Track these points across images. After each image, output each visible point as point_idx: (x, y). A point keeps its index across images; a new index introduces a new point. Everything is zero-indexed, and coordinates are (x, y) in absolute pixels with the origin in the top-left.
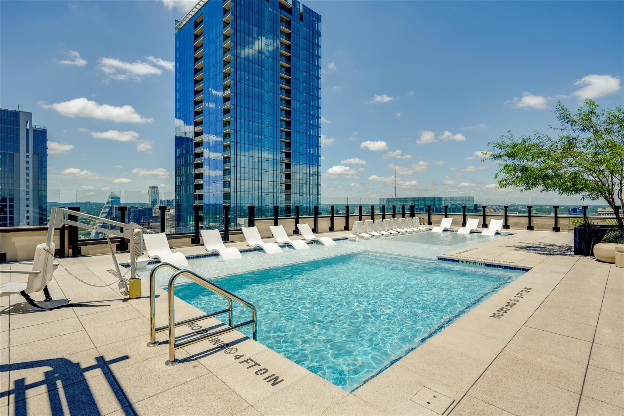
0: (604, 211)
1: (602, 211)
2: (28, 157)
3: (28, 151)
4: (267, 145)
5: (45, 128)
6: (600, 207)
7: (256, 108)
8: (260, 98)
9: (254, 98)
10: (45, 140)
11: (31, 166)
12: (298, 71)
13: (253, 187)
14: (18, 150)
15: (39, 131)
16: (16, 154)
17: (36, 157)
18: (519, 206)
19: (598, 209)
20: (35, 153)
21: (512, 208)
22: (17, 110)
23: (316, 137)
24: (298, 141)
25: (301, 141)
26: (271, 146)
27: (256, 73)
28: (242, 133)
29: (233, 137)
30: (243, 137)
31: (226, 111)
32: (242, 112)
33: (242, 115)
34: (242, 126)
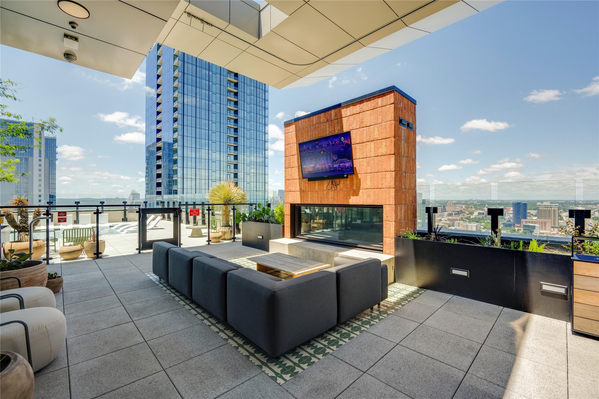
0: (542, 205)
1: (540, 205)
2: (40, 160)
3: (40, 156)
4: (214, 149)
5: (55, 137)
6: (539, 201)
7: (203, 117)
8: (207, 108)
9: (201, 108)
10: (55, 147)
11: (42, 168)
12: (245, 85)
13: (200, 185)
14: (32, 155)
15: (50, 139)
16: (30, 158)
17: (47, 160)
18: (474, 201)
19: (537, 203)
20: (46, 157)
21: (469, 202)
22: (32, 122)
23: (263, 142)
24: (245, 145)
25: (248, 145)
26: (218, 149)
27: (203, 87)
28: (189, 139)
29: (180, 142)
30: (189, 142)
31: (175, 120)
32: (189, 120)
33: (189, 122)
34: (189, 132)
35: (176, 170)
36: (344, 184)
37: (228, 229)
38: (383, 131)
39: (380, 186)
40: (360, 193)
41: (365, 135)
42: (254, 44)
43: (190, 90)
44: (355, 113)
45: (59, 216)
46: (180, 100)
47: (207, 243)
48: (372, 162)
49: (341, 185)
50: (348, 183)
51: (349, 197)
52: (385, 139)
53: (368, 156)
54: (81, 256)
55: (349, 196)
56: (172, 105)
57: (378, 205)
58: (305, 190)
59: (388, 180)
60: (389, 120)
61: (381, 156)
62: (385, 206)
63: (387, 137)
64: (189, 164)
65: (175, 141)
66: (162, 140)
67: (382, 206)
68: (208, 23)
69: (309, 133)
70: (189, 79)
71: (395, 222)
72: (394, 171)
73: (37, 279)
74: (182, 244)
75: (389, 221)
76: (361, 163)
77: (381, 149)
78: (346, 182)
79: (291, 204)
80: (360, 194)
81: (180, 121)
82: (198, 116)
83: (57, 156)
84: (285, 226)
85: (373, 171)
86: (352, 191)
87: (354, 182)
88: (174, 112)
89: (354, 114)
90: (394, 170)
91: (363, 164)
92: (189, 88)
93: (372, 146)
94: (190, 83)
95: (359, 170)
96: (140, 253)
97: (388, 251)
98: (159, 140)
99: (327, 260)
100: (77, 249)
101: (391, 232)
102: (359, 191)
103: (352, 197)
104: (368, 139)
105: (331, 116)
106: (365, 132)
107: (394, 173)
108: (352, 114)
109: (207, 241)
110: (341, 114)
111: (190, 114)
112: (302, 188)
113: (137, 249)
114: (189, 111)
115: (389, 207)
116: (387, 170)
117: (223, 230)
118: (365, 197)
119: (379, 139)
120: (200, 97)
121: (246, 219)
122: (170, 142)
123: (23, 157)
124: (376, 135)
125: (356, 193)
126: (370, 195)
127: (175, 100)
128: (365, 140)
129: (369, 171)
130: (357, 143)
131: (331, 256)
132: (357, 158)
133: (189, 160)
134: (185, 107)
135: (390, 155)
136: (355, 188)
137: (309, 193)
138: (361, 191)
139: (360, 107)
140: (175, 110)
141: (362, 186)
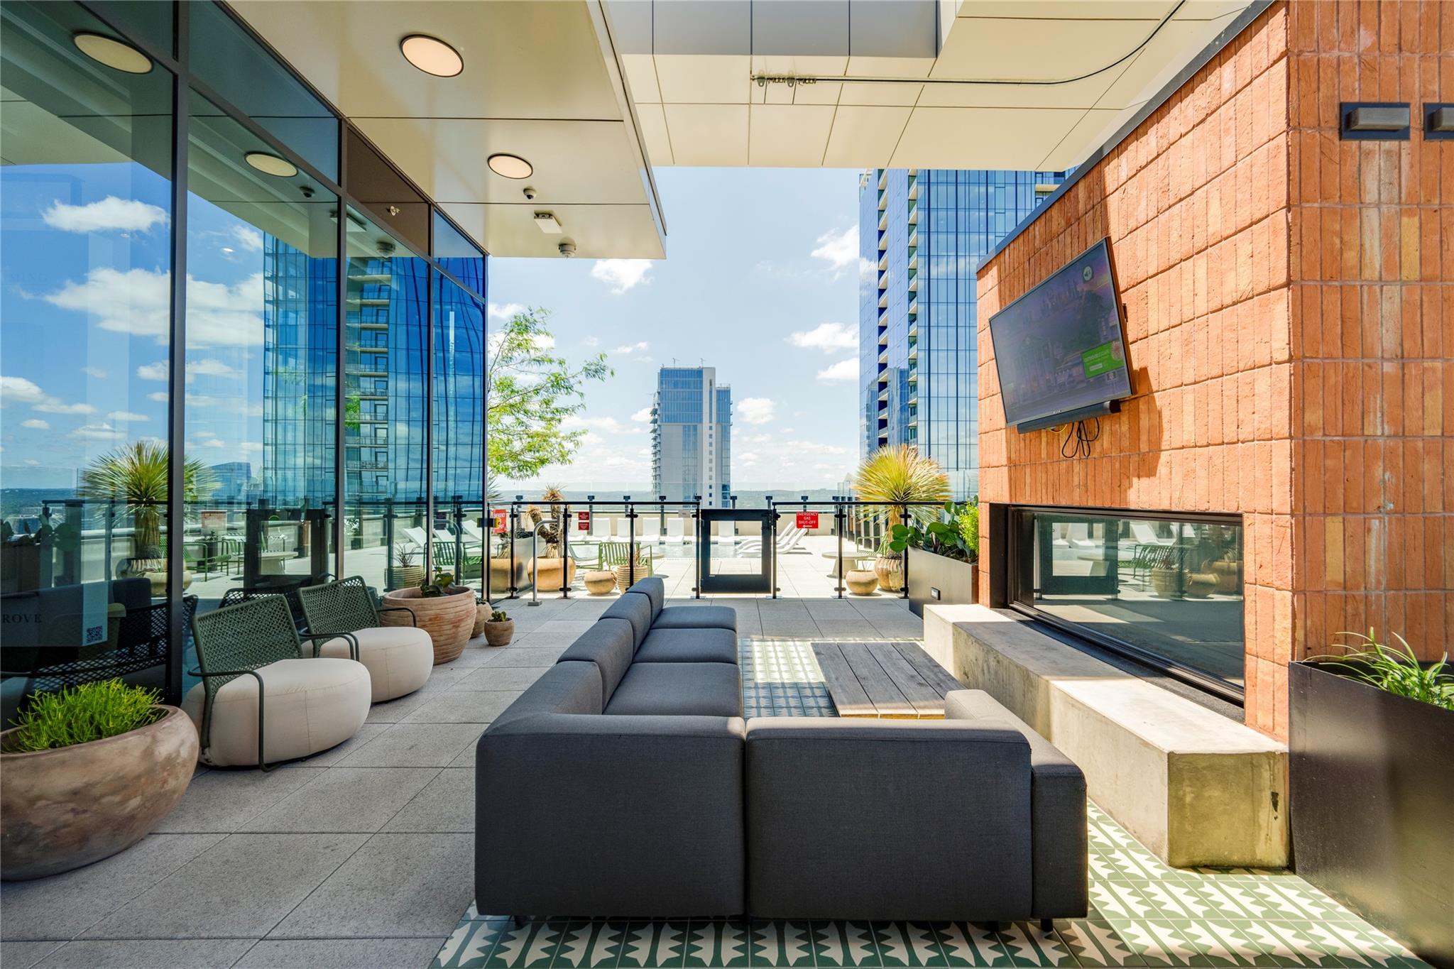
2: (711, 428)
3: (711, 422)
5: (730, 386)
13: (968, 459)
14: (701, 421)
15: (722, 391)
16: (699, 425)
17: (718, 427)
20: (718, 422)
27: (974, 228)
28: (943, 354)
29: (922, 366)
30: (942, 361)
31: (913, 318)
32: (941, 314)
33: (942, 318)
34: (943, 339)
35: (915, 429)
36: (1112, 433)
37: (895, 566)
38: (1239, 196)
39: (1230, 435)
40: (1159, 466)
41: (1174, 237)
42: (932, 77)
43: (942, 245)
44: (1144, 163)
45: (580, 519)
46: (922, 272)
47: (837, 594)
48: (1201, 336)
49: (1105, 441)
50: (1122, 428)
51: (1125, 483)
52: (1251, 225)
53: (1188, 314)
54: (613, 591)
55: (1128, 477)
56: (904, 290)
57: (1225, 511)
58: (1018, 463)
59: (1263, 404)
60: (1266, 139)
61: (1234, 304)
62: (1251, 516)
63: (1258, 216)
64: (942, 409)
65: (913, 364)
66: (889, 366)
67: (1240, 516)
68: (806, 80)
69: (1027, 281)
70: (942, 218)
71: (1294, 591)
72: (1290, 361)
73: (446, 617)
74: (779, 590)
75: (1268, 585)
76: (1162, 349)
77: (1233, 273)
78: (1117, 426)
79: (992, 505)
80: (1162, 469)
81: (922, 319)
82: (961, 299)
83: (732, 419)
84: (980, 568)
85: (1205, 371)
86: (1135, 459)
87: (1141, 422)
88: (911, 300)
89: (1142, 168)
90: (1286, 357)
91: (1169, 351)
92: (941, 240)
93: (1201, 272)
94: (942, 228)
95: (1156, 376)
96: (698, 597)
97: (1264, 719)
98: (883, 367)
99: (1024, 695)
100: (605, 578)
101: (1278, 634)
102: (1158, 458)
103: (1135, 480)
104: (1186, 249)
105: (1078, 202)
106: (1176, 224)
107: (1286, 369)
108: (1134, 172)
109: (836, 589)
110: (1104, 184)
111: (943, 299)
112: (1013, 456)
113: (693, 590)
114: (942, 292)
115: (1265, 522)
116: (1259, 361)
117: (885, 567)
118: (1177, 479)
119: (1225, 235)
120: (967, 254)
121: (921, 543)
122: (902, 367)
123: (689, 426)
124: (1216, 224)
125: (1147, 468)
126: (1194, 471)
127: (912, 273)
128: (1176, 256)
129: (1189, 377)
130: (1150, 274)
131: (1032, 686)
132: (1150, 333)
133: (943, 402)
134: (933, 283)
135: (1269, 291)
136: (1144, 447)
137: (1028, 471)
138: (1164, 457)
139: (1160, 134)
140: (913, 295)
141: (1166, 436)
